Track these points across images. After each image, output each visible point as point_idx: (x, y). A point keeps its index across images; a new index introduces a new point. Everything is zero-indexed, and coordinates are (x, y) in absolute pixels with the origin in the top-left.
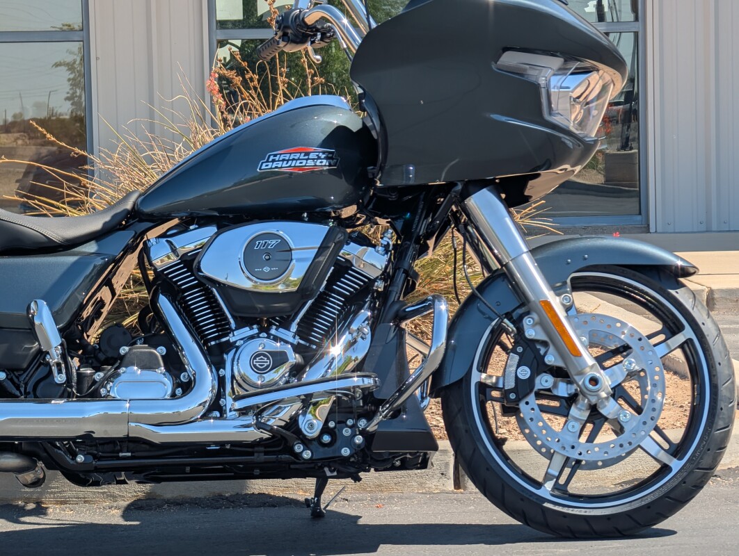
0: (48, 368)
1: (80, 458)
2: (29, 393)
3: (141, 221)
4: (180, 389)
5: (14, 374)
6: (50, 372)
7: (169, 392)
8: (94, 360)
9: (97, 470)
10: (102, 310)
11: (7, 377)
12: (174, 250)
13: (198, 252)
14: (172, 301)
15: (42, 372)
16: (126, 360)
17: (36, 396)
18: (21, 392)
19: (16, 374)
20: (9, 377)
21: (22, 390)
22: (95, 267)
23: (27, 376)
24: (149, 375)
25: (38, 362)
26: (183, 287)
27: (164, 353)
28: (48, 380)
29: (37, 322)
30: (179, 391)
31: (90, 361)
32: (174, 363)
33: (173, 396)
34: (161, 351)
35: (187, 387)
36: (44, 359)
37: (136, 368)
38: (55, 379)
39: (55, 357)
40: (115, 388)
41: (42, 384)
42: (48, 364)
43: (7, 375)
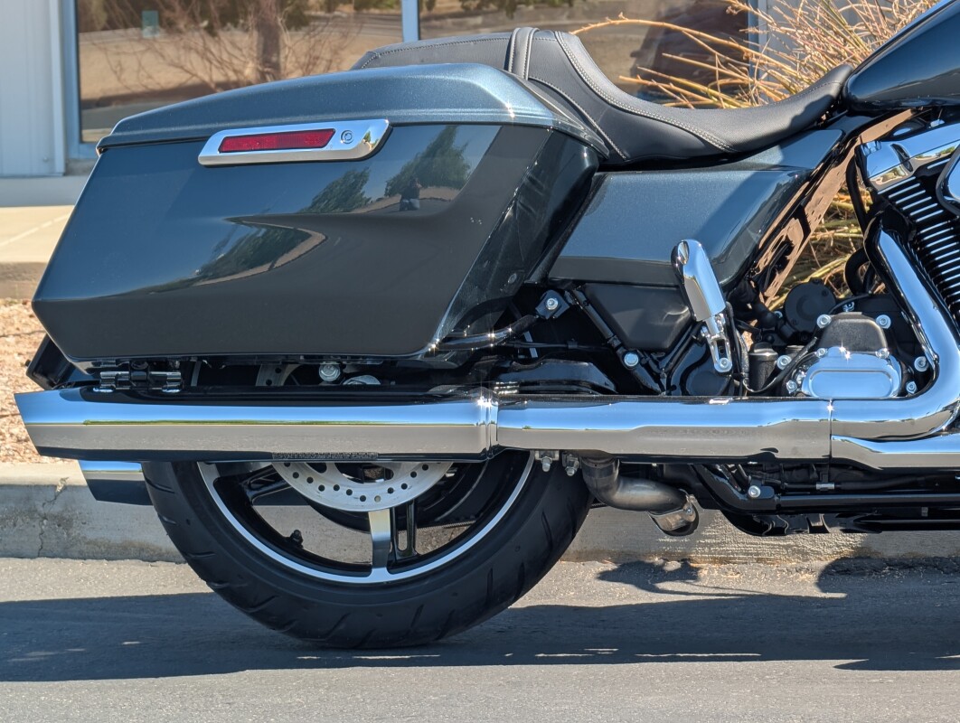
0: (704, 347)
1: (755, 491)
2: (674, 387)
3: (852, 114)
4: (913, 383)
5: (651, 357)
6: (708, 354)
7: (896, 387)
8: (775, 336)
9: (781, 510)
10: (788, 257)
11: (640, 362)
12: (905, 161)
13: (944, 165)
14: (902, 242)
15: (695, 353)
16: (827, 336)
17: (685, 393)
18: (661, 386)
19: (655, 357)
20: (644, 362)
21: (664, 382)
22: (779, 187)
23: (671, 360)
24: (864, 360)
25: (689, 339)
26: (919, 220)
27: (887, 327)
28: (705, 367)
29: (687, 275)
30: (911, 387)
31: (770, 338)
32: (904, 343)
33: (903, 394)
34: (882, 323)
35: (925, 380)
36: (698, 334)
37: (842, 349)
38: (716, 366)
39: (715, 330)
40: (810, 381)
41: (694, 373)
42: (704, 341)
43: (640, 359)
